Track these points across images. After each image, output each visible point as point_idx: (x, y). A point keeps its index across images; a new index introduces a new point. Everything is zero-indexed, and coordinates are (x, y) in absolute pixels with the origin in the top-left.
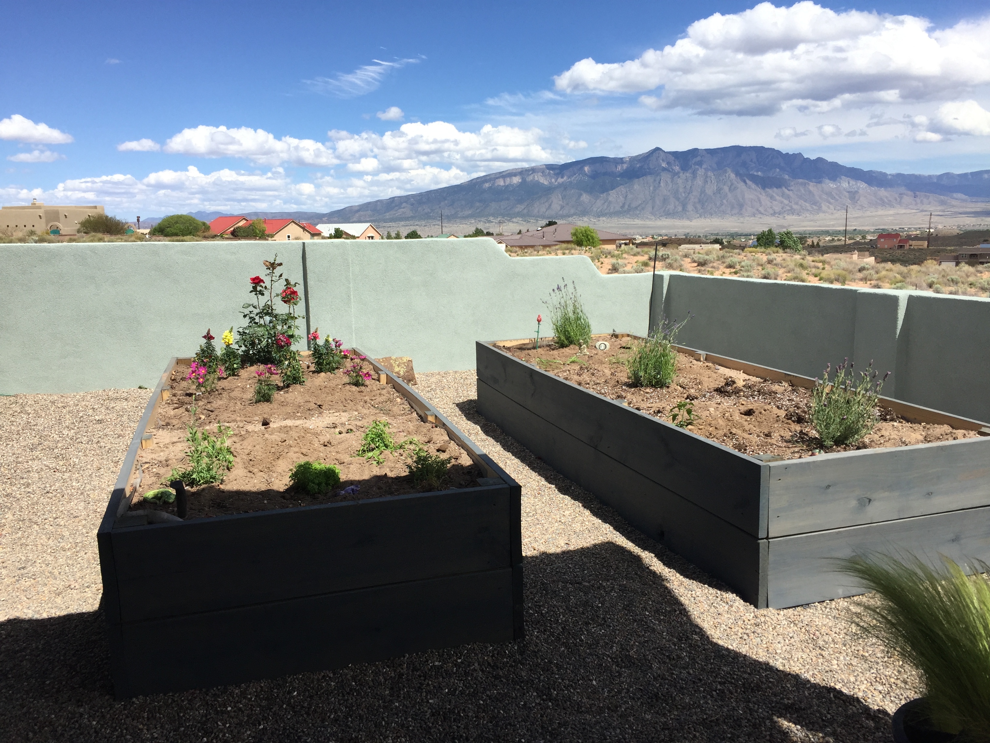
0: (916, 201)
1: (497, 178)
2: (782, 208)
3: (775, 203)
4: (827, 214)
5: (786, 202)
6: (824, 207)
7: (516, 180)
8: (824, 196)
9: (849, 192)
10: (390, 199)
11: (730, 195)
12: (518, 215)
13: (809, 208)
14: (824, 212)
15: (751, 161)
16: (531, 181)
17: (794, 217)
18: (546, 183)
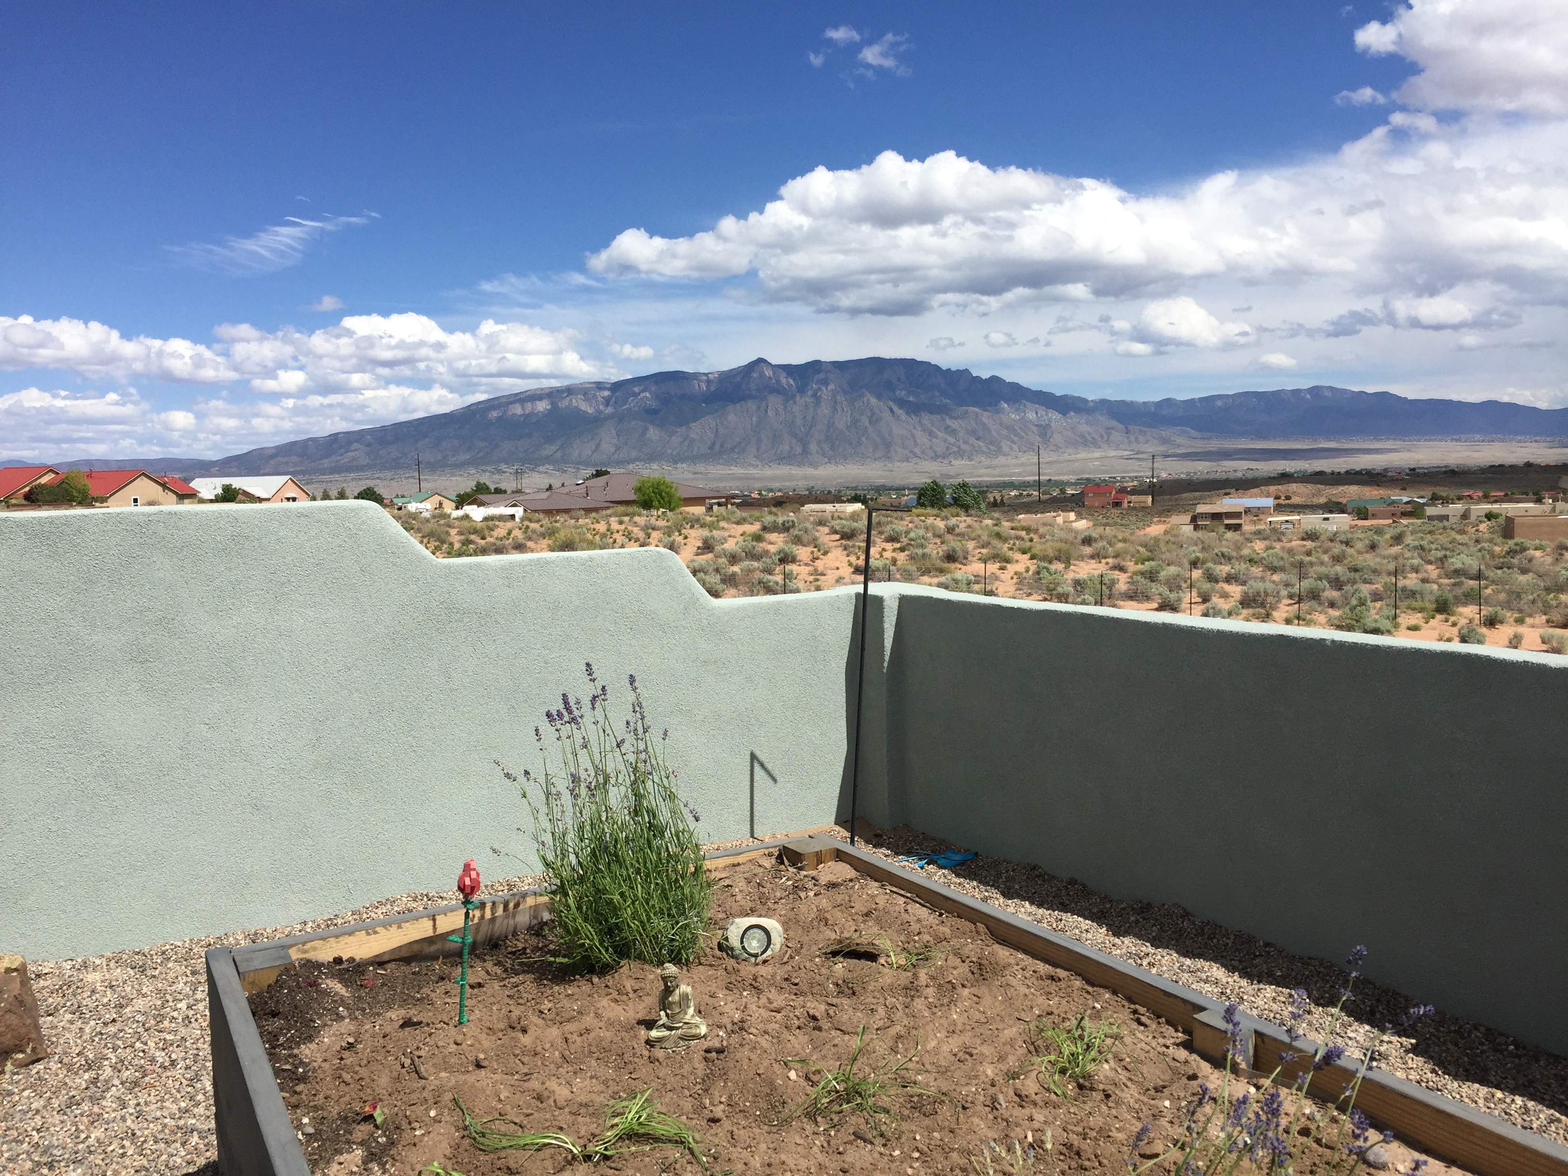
0: (1128, 438)
1: (512, 403)
2: (947, 448)
3: (934, 440)
4: (1009, 458)
5: (952, 440)
6: (1005, 449)
7: (542, 406)
8: (1005, 432)
9: (1037, 426)
10: (330, 435)
11: (870, 430)
12: (548, 460)
13: (985, 449)
14: (1005, 455)
15: (899, 379)
16: (567, 407)
17: (963, 462)
18: (590, 411)
